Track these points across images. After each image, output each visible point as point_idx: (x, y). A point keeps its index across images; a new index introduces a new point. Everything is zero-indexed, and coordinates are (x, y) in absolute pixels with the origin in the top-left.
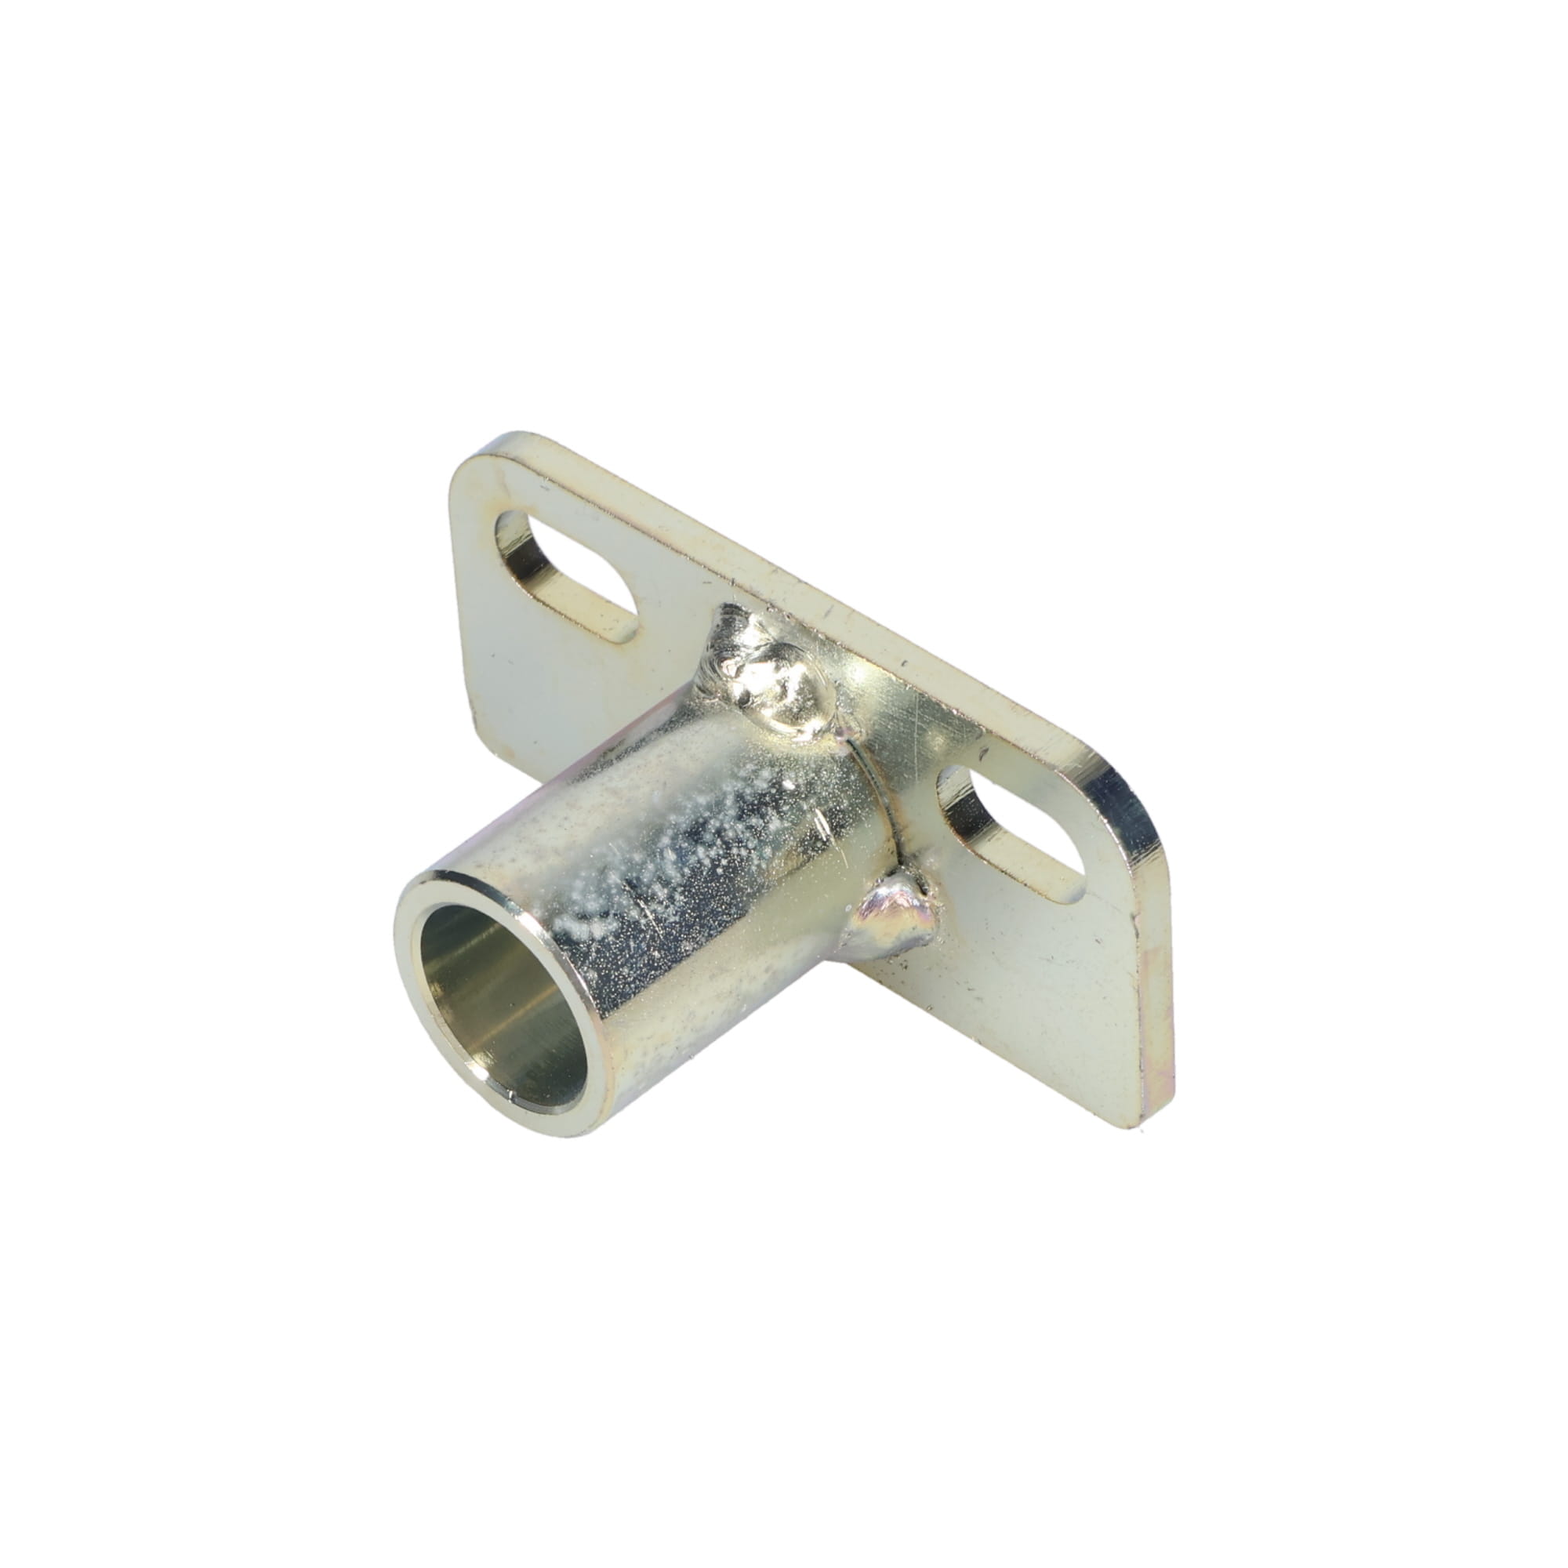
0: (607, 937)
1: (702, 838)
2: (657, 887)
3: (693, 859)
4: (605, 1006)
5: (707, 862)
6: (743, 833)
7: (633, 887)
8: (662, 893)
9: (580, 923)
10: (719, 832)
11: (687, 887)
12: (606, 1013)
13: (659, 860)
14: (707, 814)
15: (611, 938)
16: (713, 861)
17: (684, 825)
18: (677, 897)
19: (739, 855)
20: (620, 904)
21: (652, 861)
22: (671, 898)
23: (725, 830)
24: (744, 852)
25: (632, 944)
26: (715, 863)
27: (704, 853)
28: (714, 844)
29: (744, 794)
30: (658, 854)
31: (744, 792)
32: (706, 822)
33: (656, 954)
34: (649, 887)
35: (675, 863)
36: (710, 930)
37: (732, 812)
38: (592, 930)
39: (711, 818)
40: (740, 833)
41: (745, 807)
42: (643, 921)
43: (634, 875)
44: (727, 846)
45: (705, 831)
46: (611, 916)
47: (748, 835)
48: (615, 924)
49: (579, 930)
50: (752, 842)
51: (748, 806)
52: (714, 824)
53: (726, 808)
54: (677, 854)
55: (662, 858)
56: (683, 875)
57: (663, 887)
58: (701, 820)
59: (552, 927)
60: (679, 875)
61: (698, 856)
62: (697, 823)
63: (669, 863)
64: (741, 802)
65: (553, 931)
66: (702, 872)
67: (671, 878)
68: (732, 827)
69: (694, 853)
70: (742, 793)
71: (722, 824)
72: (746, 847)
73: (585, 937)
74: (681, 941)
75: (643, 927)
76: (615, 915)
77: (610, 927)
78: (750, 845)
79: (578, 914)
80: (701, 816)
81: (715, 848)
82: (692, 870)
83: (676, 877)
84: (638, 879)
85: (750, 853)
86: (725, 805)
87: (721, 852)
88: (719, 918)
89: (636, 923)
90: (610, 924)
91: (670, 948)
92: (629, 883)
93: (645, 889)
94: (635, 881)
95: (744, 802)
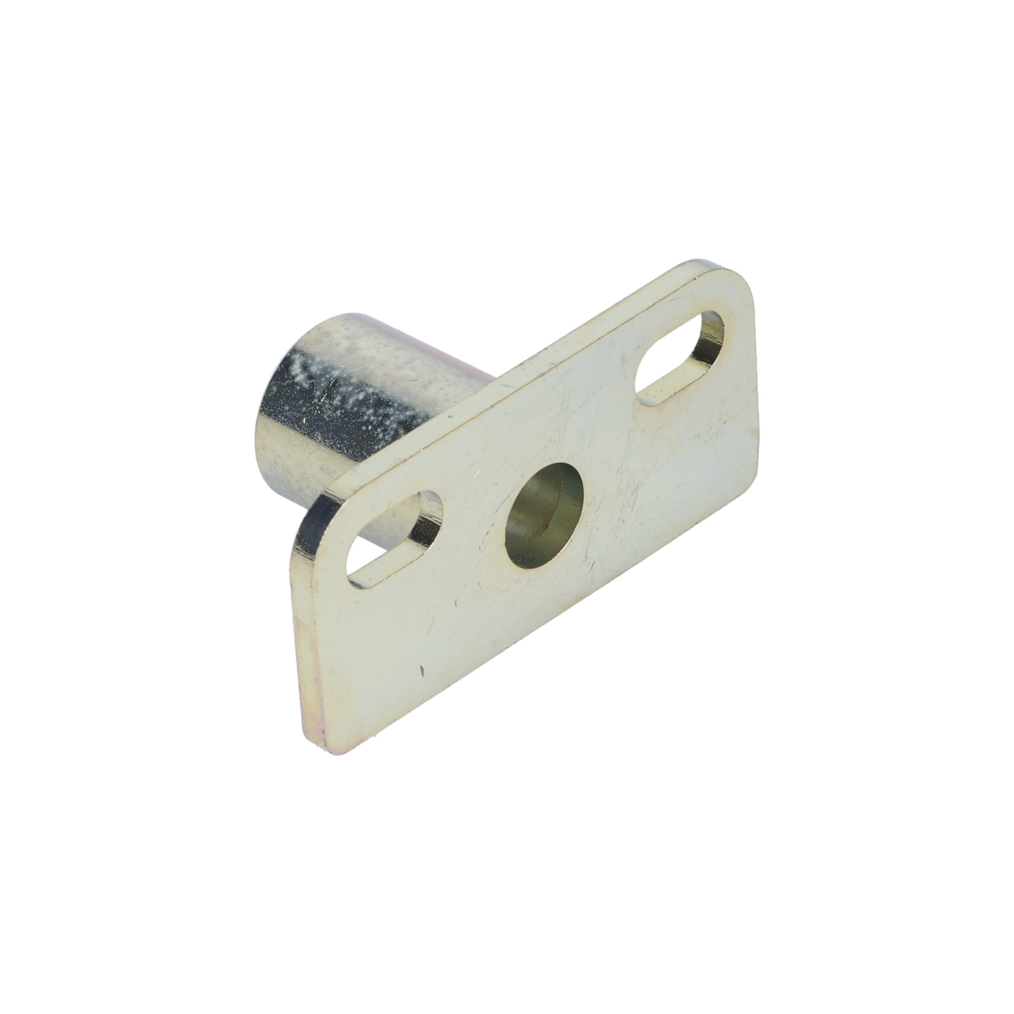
0: (297, 386)
1: (378, 408)
2: (339, 398)
3: (364, 409)
4: (265, 409)
5: (366, 418)
6: (391, 429)
7: (334, 385)
8: (337, 401)
9: (301, 367)
10: (387, 416)
11: (346, 414)
12: (264, 413)
13: (356, 391)
14: (396, 405)
15: (298, 388)
16: (368, 420)
17: (384, 396)
18: (338, 412)
19: (378, 434)
20: (320, 382)
21: (354, 389)
22: (336, 409)
23: (389, 419)
24: (381, 436)
25: (301, 402)
26: (368, 422)
27: (370, 414)
28: (378, 417)
29: (416, 419)
30: (360, 389)
31: (418, 419)
32: (390, 406)
33: (304, 421)
34: (337, 393)
35: (357, 400)
36: (334, 445)
37: (402, 417)
38: (298, 376)
39: (394, 407)
40: (390, 428)
41: (408, 423)
42: (316, 400)
43: (342, 383)
44: (381, 424)
45: (384, 408)
46: (311, 381)
47: (392, 433)
48: (307, 386)
49: (296, 369)
50: (389, 438)
51: (410, 424)
52: (391, 411)
53: (404, 413)
54: (363, 399)
55: (358, 393)
56: (352, 408)
57: (340, 401)
58: (390, 403)
59: (293, 354)
60: (350, 406)
61: (366, 411)
62: (388, 402)
63: (356, 397)
64: (410, 420)
65: (290, 355)
66: (359, 418)
67: (347, 403)
68: (392, 421)
69: (368, 408)
70: (417, 418)
71: (392, 415)
72: (384, 436)
73: (293, 373)
74: (319, 431)
75: (313, 402)
76: (312, 383)
77: (304, 384)
78: (387, 437)
79: (306, 363)
80: (393, 403)
81: (375, 418)
82: (357, 412)
83: (349, 405)
84: (340, 385)
85: (382, 440)
86: (406, 412)
87: (375, 423)
88: (342, 445)
89: (314, 397)
90: (306, 383)
91: (312, 426)
92: (336, 382)
93: (335, 392)
94: (337, 384)
95: (411, 422)
